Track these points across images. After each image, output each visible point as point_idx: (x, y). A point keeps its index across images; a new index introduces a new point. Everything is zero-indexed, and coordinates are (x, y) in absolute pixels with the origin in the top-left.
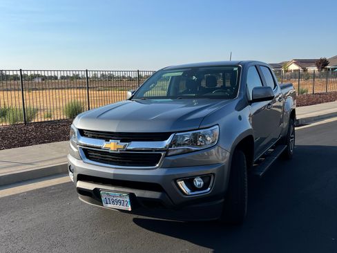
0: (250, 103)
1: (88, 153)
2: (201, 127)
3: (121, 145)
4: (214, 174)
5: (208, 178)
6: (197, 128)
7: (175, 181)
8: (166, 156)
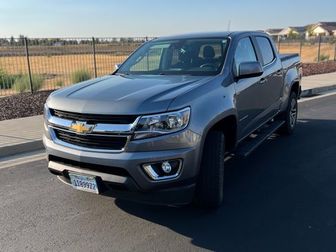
0: (237, 79)
1: (58, 133)
2: (169, 109)
3: (87, 127)
4: (182, 159)
5: (177, 163)
6: (165, 110)
7: (141, 166)
8: (132, 139)
